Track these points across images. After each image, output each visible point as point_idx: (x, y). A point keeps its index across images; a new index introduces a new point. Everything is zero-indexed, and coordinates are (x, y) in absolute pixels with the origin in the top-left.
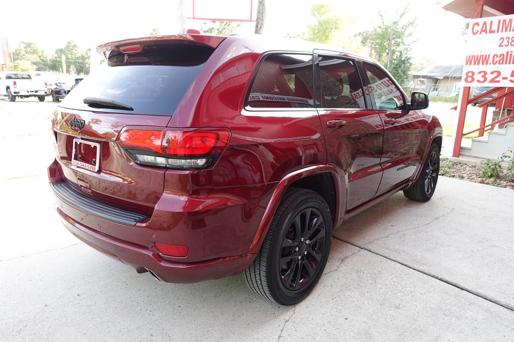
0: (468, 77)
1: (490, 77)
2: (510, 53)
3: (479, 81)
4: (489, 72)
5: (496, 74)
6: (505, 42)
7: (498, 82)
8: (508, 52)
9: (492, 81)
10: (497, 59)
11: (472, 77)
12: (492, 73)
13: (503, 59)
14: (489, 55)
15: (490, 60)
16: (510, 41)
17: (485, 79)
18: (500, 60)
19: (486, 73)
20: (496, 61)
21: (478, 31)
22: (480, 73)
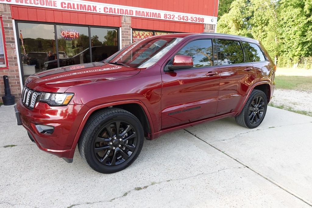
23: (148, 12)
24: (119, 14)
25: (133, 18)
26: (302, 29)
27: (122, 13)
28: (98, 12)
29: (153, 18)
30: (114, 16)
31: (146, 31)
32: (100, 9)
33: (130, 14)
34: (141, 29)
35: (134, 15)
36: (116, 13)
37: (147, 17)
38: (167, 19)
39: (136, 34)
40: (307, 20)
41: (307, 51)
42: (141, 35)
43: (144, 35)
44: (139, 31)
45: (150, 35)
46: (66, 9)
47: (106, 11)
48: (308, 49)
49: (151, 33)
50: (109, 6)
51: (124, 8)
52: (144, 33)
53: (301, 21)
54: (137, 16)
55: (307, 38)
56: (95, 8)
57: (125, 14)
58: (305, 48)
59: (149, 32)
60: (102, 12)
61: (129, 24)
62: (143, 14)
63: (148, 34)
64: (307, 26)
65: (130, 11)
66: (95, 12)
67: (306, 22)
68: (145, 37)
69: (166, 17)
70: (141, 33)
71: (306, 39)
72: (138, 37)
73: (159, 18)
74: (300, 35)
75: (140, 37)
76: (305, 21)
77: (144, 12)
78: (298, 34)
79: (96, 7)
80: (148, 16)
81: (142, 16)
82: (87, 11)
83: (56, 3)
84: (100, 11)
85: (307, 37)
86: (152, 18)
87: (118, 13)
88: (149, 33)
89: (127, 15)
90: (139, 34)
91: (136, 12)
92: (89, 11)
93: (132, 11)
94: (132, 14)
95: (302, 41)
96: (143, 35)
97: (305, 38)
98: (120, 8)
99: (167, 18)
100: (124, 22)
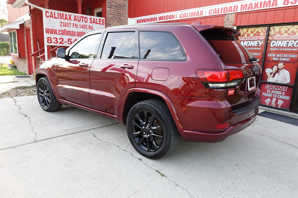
0: (48, 40)
1: (59, 41)
2: (65, 30)
3: (54, 43)
4: (58, 39)
5: (61, 40)
6: (62, 25)
7: (63, 43)
8: (64, 30)
9: (60, 43)
10: (60, 32)
11: (50, 40)
12: (60, 39)
13: (63, 32)
14: (57, 30)
15: (58, 33)
16: (64, 24)
17: (57, 42)
18: (62, 33)
19: (57, 39)
20: (60, 33)
21: (49, 16)
22: (54, 38)
23: (258, 3)
24: (223, 13)
25: (237, 14)
27: (225, 11)
28: (204, 16)
29: (265, 8)
30: (218, 16)
31: (258, 27)
32: (206, 12)
33: (234, 11)
34: (247, 25)
35: (239, 11)
36: (220, 13)
37: (256, 9)
38: (290, 5)
42: (250, 32)
43: (254, 32)
44: (247, 29)
45: (262, 31)
46: (182, 18)
47: (210, 13)
49: (265, 29)
50: (213, 7)
51: (228, 5)
52: (255, 30)
54: (242, 11)
56: (202, 13)
57: (229, 12)
59: (261, 28)
60: (207, 15)
61: (232, 22)
62: (250, 7)
63: (260, 31)
65: (234, 7)
66: (201, 16)
68: (254, 34)
69: (286, 3)
70: (250, 30)
72: (246, 35)
73: (274, 7)
75: (248, 35)
77: (252, 4)
79: (203, 11)
80: (258, 8)
81: (249, 9)
82: (195, 17)
83: (177, 15)
84: (205, 15)
86: (262, 8)
87: (221, 12)
89: (230, 12)
90: (247, 32)
91: (242, 6)
92: (197, 16)
93: (237, 6)
94: (237, 10)
96: (252, 32)
98: (223, 7)
99: (288, 3)
100: (227, 21)
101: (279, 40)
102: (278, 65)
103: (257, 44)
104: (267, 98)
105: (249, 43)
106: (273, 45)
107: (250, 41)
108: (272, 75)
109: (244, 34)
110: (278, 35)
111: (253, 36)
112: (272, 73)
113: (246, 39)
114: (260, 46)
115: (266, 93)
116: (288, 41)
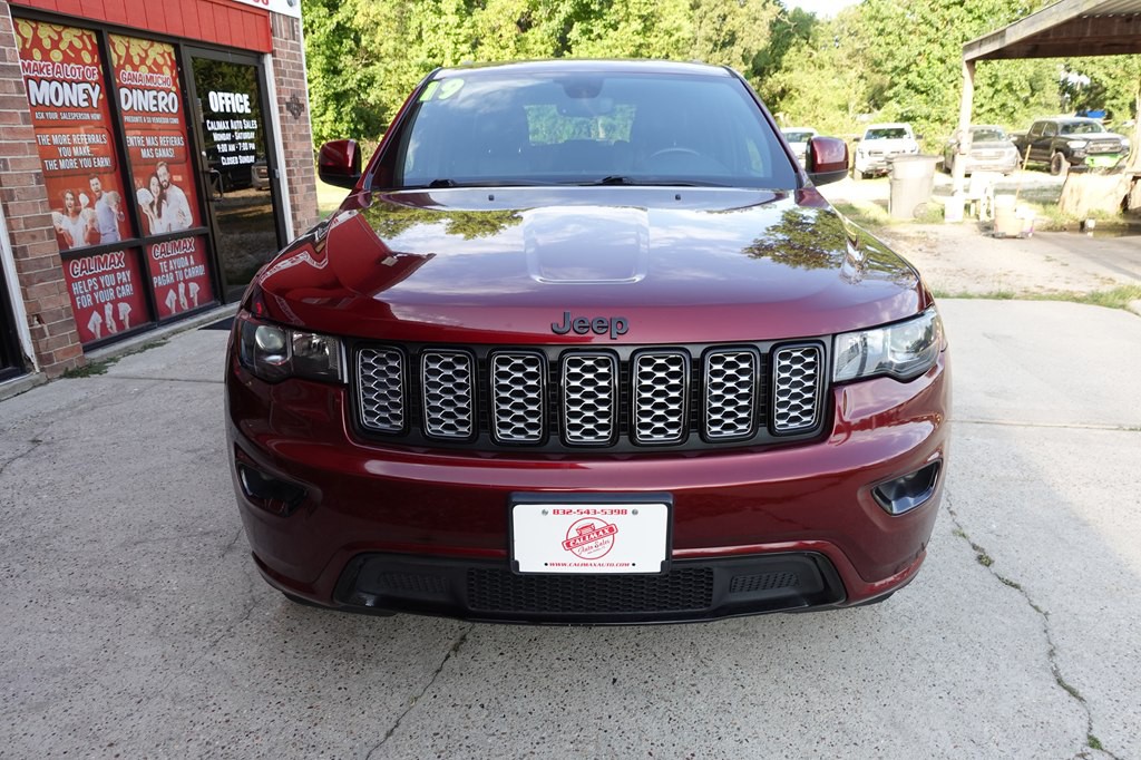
26: (323, 48)
31: (66, 26)
39: (25, 40)
40: (335, 20)
41: (352, 121)
42: (47, 44)
43: (61, 46)
44: (34, 25)
45: (85, 48)
48: (354, 115)
49: (90, 38)
52: (59, 34)
53: (317, 20)
55: (347, 80)
58: (347, 114)
59: (78, 33)
63: (78, 44)
64: (337, 42)
67: (333, 27)
68: (64, 52)
70: (46, 32)
71: (344, 83)
72: (37, 54)
74: (323, 70)
75: (46, 55)
76: (328, 22)
78: (318, 66)
85: (345, 78)
88: (80, 38)
90: (37, 42)
95: (335, 89)
96: (55, 45)
97: (340, 79)
101: (137, 88)
102: (158, 172)
103: (85, 96)
104: (165, 289)
105: (57, 89)
106: (126, 102)
107: (61, 82)
108: (155, 208)
109: (28, 46)
110: (129, 69)
111: (62, 63)
112: (153, 202)
113: (41, 70)
114: (95, 105)
115: (160, 274)
116: (154, 93)
